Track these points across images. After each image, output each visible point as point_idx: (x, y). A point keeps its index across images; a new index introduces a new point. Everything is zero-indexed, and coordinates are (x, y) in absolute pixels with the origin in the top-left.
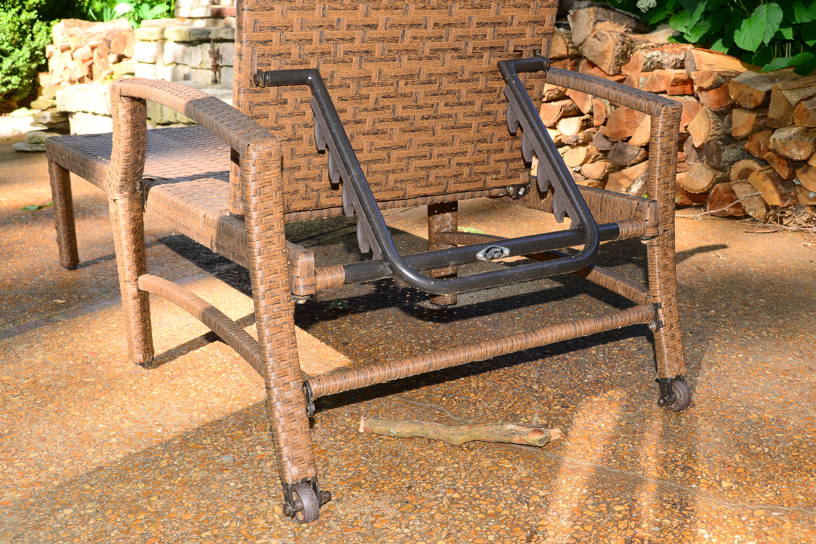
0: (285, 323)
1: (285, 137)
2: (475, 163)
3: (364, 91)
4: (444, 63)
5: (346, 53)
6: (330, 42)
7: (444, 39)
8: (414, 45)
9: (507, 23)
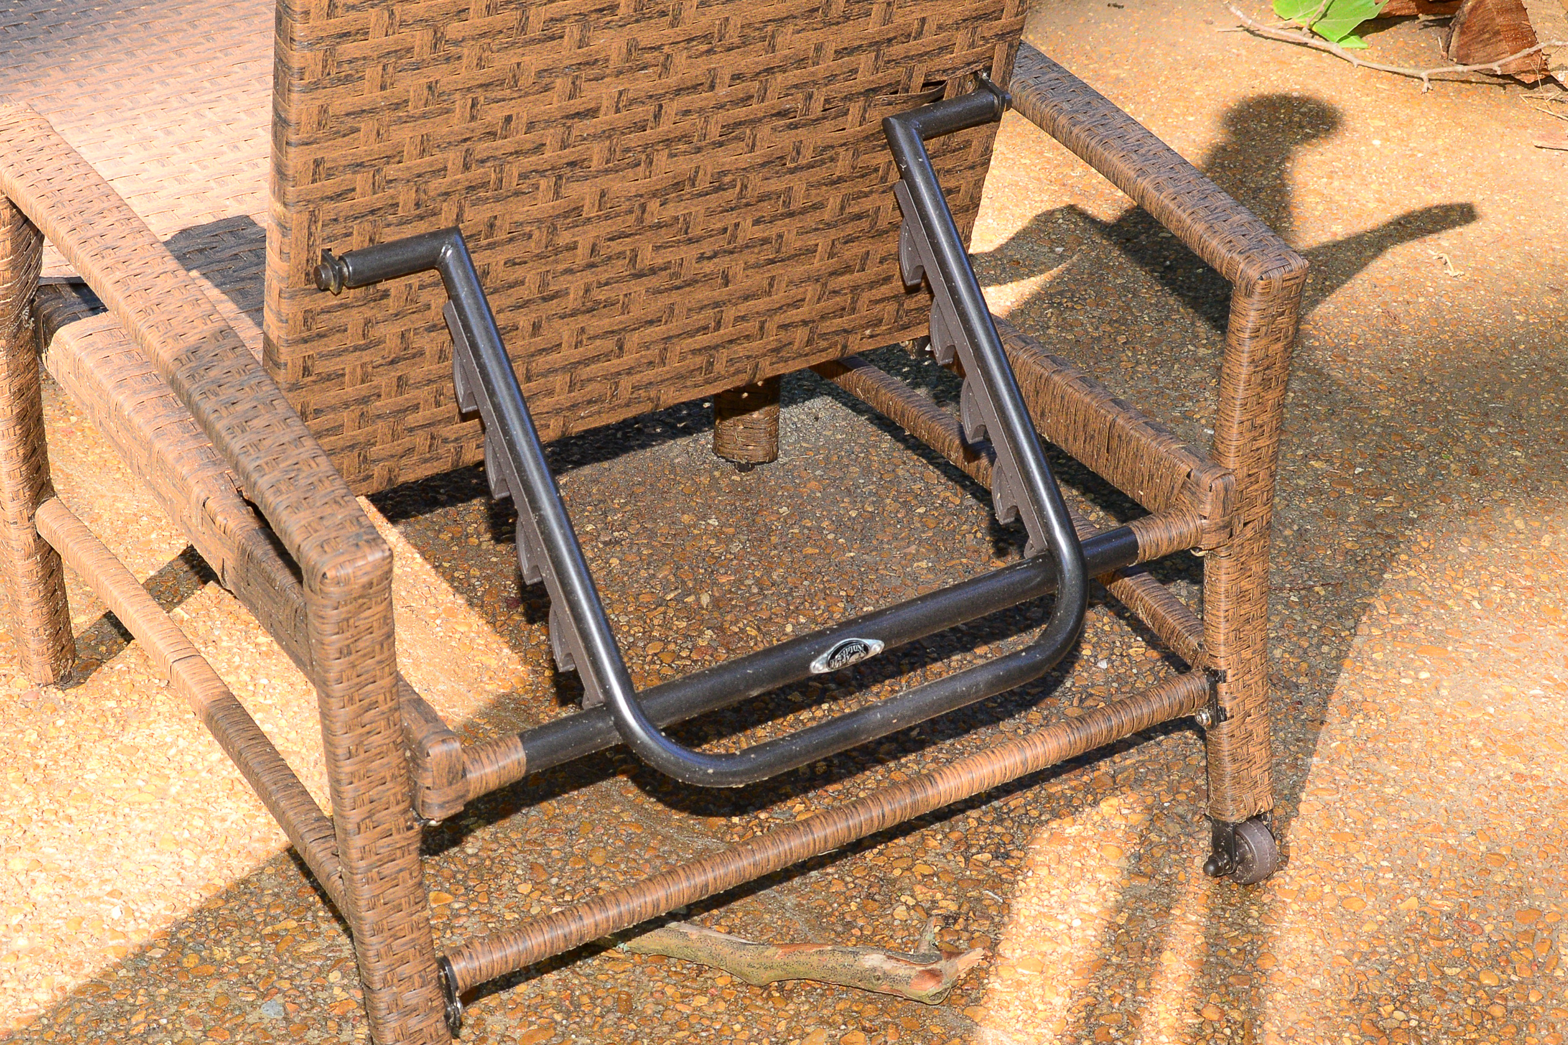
0: (401, 870)
1: (383, 357)
2: (823, 318)
3: (564, 238)
4: (754, 145)
5: (523, 176)
6: (489, 164)
7: (755, 100)
8: (686, 124)
9: (909, 35)
